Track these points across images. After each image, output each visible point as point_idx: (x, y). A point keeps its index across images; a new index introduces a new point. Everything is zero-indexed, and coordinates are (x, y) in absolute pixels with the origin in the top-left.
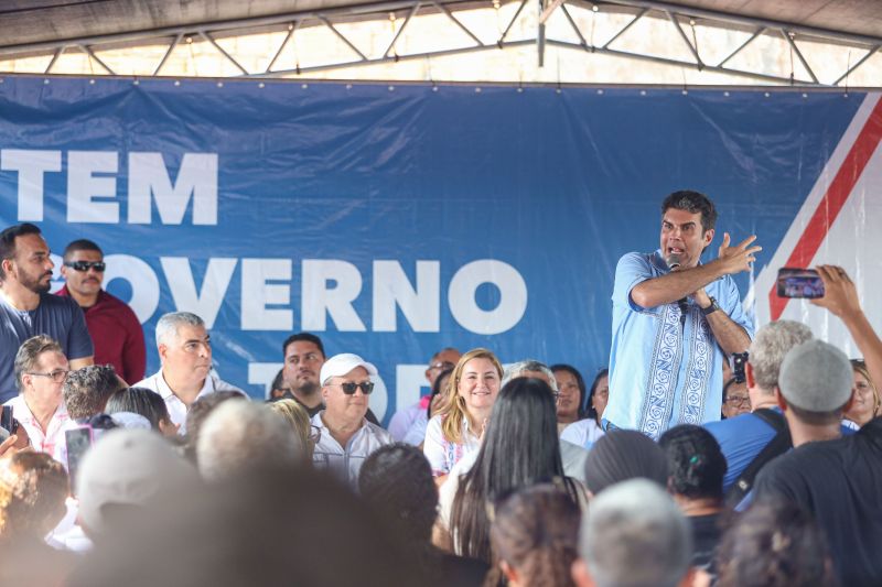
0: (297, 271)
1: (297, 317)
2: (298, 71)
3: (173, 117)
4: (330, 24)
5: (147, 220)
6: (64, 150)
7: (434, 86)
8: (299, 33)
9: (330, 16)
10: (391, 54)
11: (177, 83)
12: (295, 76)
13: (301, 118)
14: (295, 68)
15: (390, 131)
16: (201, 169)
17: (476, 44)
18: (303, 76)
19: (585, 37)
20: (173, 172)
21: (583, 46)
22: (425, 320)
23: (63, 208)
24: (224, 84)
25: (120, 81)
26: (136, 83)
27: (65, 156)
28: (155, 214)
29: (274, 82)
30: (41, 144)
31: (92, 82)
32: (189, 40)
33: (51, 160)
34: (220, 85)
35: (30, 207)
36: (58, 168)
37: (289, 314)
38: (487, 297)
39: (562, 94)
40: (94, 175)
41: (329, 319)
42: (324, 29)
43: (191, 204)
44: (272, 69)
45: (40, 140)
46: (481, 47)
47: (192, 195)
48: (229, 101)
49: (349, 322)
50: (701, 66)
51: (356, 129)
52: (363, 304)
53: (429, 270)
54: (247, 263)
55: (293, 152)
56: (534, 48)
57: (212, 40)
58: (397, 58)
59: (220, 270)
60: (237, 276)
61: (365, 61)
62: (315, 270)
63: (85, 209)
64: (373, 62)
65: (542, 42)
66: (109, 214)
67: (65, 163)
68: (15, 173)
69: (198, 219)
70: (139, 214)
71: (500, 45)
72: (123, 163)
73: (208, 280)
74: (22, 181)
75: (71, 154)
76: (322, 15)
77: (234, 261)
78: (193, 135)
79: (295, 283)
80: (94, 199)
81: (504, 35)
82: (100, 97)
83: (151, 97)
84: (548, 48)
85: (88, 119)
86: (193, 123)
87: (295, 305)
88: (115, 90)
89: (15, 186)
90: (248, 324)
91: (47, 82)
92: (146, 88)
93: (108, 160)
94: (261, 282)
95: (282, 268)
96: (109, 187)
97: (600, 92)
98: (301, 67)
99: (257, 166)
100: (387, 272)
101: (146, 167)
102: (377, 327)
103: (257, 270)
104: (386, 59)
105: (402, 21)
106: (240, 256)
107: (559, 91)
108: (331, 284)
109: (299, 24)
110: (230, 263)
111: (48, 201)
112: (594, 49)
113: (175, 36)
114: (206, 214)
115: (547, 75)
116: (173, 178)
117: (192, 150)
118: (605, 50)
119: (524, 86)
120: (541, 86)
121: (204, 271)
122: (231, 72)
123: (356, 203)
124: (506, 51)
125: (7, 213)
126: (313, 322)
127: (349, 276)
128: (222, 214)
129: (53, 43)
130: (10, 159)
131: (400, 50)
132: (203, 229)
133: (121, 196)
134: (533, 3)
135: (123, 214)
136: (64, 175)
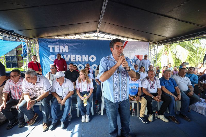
0: (76, 56)
1: (76, 60)
3: (64, 42)
4: (79, 35)
6: (54, 45)
8: (76, 36)
14: (76, 39)
15: (83, 44)
16: (67, 47)
20: (64, 47)
21: (101, 37)
22: (87, 60)
23: (54, 51)
26: (60, 39)
28: (63, 51)
29: (74, 39)
31: (56, 39)
32: (67, 36)
33: (53, 46)
35: (51, 51)
37: (75, 60)
38: (93, 58)
41: (79, 60)
45: (51, 44)
46: (92, 37)
47: (66, 49)
48: (69, 41)
49: (80, 61)
50: (111, 39)
52: (82, 59)
53: (87, 56)
54: (71, 56)
55: (75, 46)
57: (69, 36)
60: (70, 57)
61: (82, 38)
62: (77, 56)
63: (56, 51)
65: (97, 36)
66: (58, 51)
69: (67, 52)
71: (94, 37)
74: (50, 48)
78: (66, 44)
83: (62, 40)
85: (56, 43)
87: (76, 59)
88: (58, 40)
89: (50, 49)
90: (71, 61)
93: (58, 46)
95: (74, 56)
96: (58, 49)
99: (72, 47)
100: (84, 56)
101: (62, 47)
102: (83, 61)
103: (72, 56)
105: (85, 34)
108: (79, 57)
111: (53, 50)
112: (102, 37)
113: (65, 36)
114: (67, 51)
115: (98, 39)
118: (103, 37)
121: (67, 56)
122: (70, 38)
123: (81, 50)
125: (49, 51)
126: (77, 61)
127: (80, 57)
128: (69, 51)
129: (54, 36)
130: (49, 46)
131: (85, 37)
132: (67, 53)
133: (60, 50)
134: (97, 33)
135: (60, 51)
136: (54, 48)
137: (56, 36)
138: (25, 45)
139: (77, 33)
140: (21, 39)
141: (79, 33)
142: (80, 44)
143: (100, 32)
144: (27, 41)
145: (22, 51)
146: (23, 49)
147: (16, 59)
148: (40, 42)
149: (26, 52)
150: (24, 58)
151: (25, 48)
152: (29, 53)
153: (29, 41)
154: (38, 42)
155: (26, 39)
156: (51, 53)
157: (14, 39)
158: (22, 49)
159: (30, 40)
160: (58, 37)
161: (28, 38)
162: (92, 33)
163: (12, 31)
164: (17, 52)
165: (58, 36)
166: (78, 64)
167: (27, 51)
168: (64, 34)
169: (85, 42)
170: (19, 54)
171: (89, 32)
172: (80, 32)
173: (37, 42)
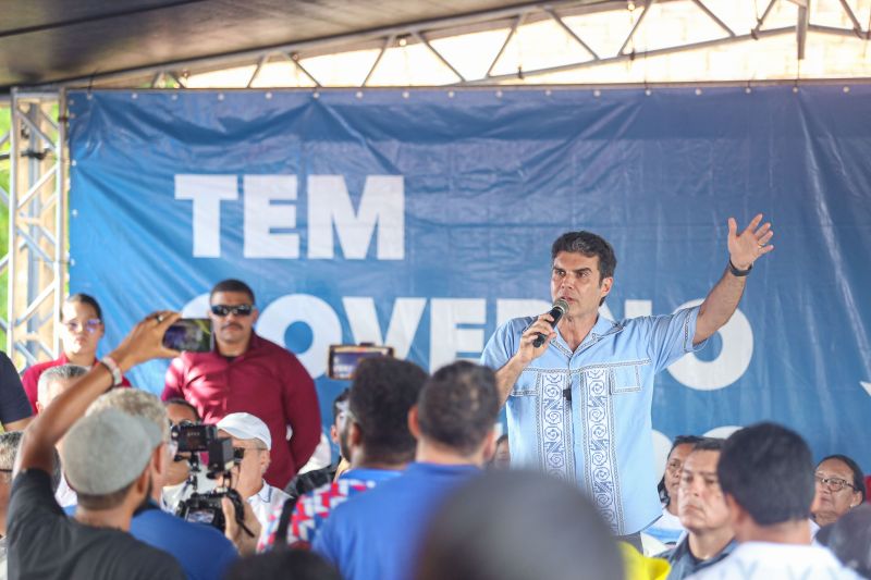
0: (491, 312)
2: (520, 75)
3: (355, 133)
4: (558, 18)
5: (329, 254)
6: (240, 174)
7: (647, 89)
8: (522, 30)
10: (628, 51)
11: (359, 95)
12: (518, 81)
13: (495, 132)
14: (517, 71)
16: (386, 196)
17: (727, 35)
18: (529, 80)
19: (859, 20)
20: (356, 194)
21: (857, 31)
23: (240, 241)
24: (411, 94)
25: (298, 94)
26: (316, 95)
27: (240, 182)
28: (338, 249)
30: (214, 168)
31: (269, 96)
32: (403, 42)
33: (225, 187)
34: (406, 95)
35: (206, 242)
36: (232, 195)
39: (799, 92)
40: (273, 202)
42: (550, 25)
43: (375, 236)
44: (493, 73)
45: (215, 163)
46: (733, 38)
47: (376, 226)
48: (416, 113)
51: (561, 142)
54: (436, 303)
55: (487, 172)
56: (793, 37)
57: (426, 41)
58: (633, 56)
59: (407, 311)
60: (425, 318)
61: (597, 61)
64: (605, 61)
65: (802, 29)
66: (287, 248)
67: (241, 191)
68: (191, 202)
69: (382, 254)
70: (320, 248)
71: (755, 35)
72: (303, 188)
73: (394, 324)
74: (197, 210)
75: (248, 179)
76: (549, 6)
77: (421, 302)
78: (380, 156)
79: (490, 326)
80: (273, 231)
81: (760, 22)
82: (277, 113)
83: (332, 111)
84: (810, 36)
85: (263, 139)
86: (374, 139)
88: (294, 104)
89: (190, 214)
91: (221, 97)
92: (325, 100)
93: (287, 185)
94: (452, 326)
95: (475, 309)
96: (287, 216)
97: (846, 90)
98: (524, 70)
99: (446, 189)
101: (327, 191)
104: (621, 56)
105: (641, 9)
106: (429, 296)
107: (795, 90)
109: (522, 20)
111: (224, 232)
112: (869, 35)
113: (386, 38)
114: (392, 248)
116: (356, 205)
117: (376, 172)
119: (752, 85)
120: (774, 84)
121: (390, 313)
122: (443, 78)
124: (763, 41)
125: (183, 249)
128: (408, 247)
129: (255, 51)
130: (185, 186)
131: (638, 45)
132: (388, 263)
133: (302, 225)
135: (304, 247)
136: (240, 204)
137: (276, 52)
142: (550, 145)
148: (84, 137)
154: (71, 138)
156: (203, 265)
160: (294, 58)
165: (294, 44)
169: (616, 124)
173: (58, 137)
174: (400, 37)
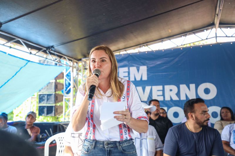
0: (164, 88)
1: (164, 97)
3: (137, 59)
4: (170, 40)
7: (191, 47)
9: (170, 38)
11: (138, 53)
16: (144, 69)
17: (201, 40)
20: (138, 70)
21: (227, 36)
22: (192, 96)
28: (135, 79)
34: (146, 52)
37: (162, 97)
40: (124, 72)
41: (171, 98)
43: (142, 76)
46: (203, 40)
49: (175, 98)
52: (178, 94)
53: (193, 86)
54: (153, 87)
57: (147, 46)
59: (148, 89)
60: (151, 90)
61: (177, 46)
62: (167, 88)
65: (216, 37)
70: (132, 79)
71: (207, 39)
72: (129, 69)
73: (146, 91)
76: (168, 38)
78: (142, 63)
79: (163, 90)
82: (124, 57)
84: (218, 38)
87: (163, 95)
88: (127, 56)
92: (132, 55)
93: (126, 69)
94: (156, 91)
95: (160, 87)
96: (127, 74)
97: (231, 43)
100: (183, 87)
101: (133, 69)
105: (185, 37)
106: (152, 85)
108: (171, 90)
109: (164, 41)
110: (150, 87)
112: (229, 37)
113: (140, 46)
114: (145, 78)
117: (141, 65)
118: (232, 36)
121: (145, 89)
126: (167, 98)
127: (174, 88)
128: (148, 78)
132: (145, 81)
133: (129, 76)
134: (214, 29)
135: (129, 79)
137: (122, 50)
138: (70, 73)
139: (166, 36)
140: (64, 61)
141: (170, 37)
142: (172, 58)
143: (223, 24)
144: (73, 64)
145: (63, 85)
146: (66, 80)
147: (53, 98)
149: (70, 84)
150: (65, 96)
151: (69, 78)
152: (74, 87)
153: (75, 64)
155: (71, 60)
157: (54, 61)
158: (64, 80)
159: (77, 63)
160: (126, 51)
161: (75, 59)
162: (203, 31)
163: (52, 47)
164: (57, 87)
165: (125, 48)
166: (169, 107)
167: (72, 82)
168: (138, 43)
170: (59, 90)
171: (194, 30)
172: (172, 34)
174: (143, 46)
